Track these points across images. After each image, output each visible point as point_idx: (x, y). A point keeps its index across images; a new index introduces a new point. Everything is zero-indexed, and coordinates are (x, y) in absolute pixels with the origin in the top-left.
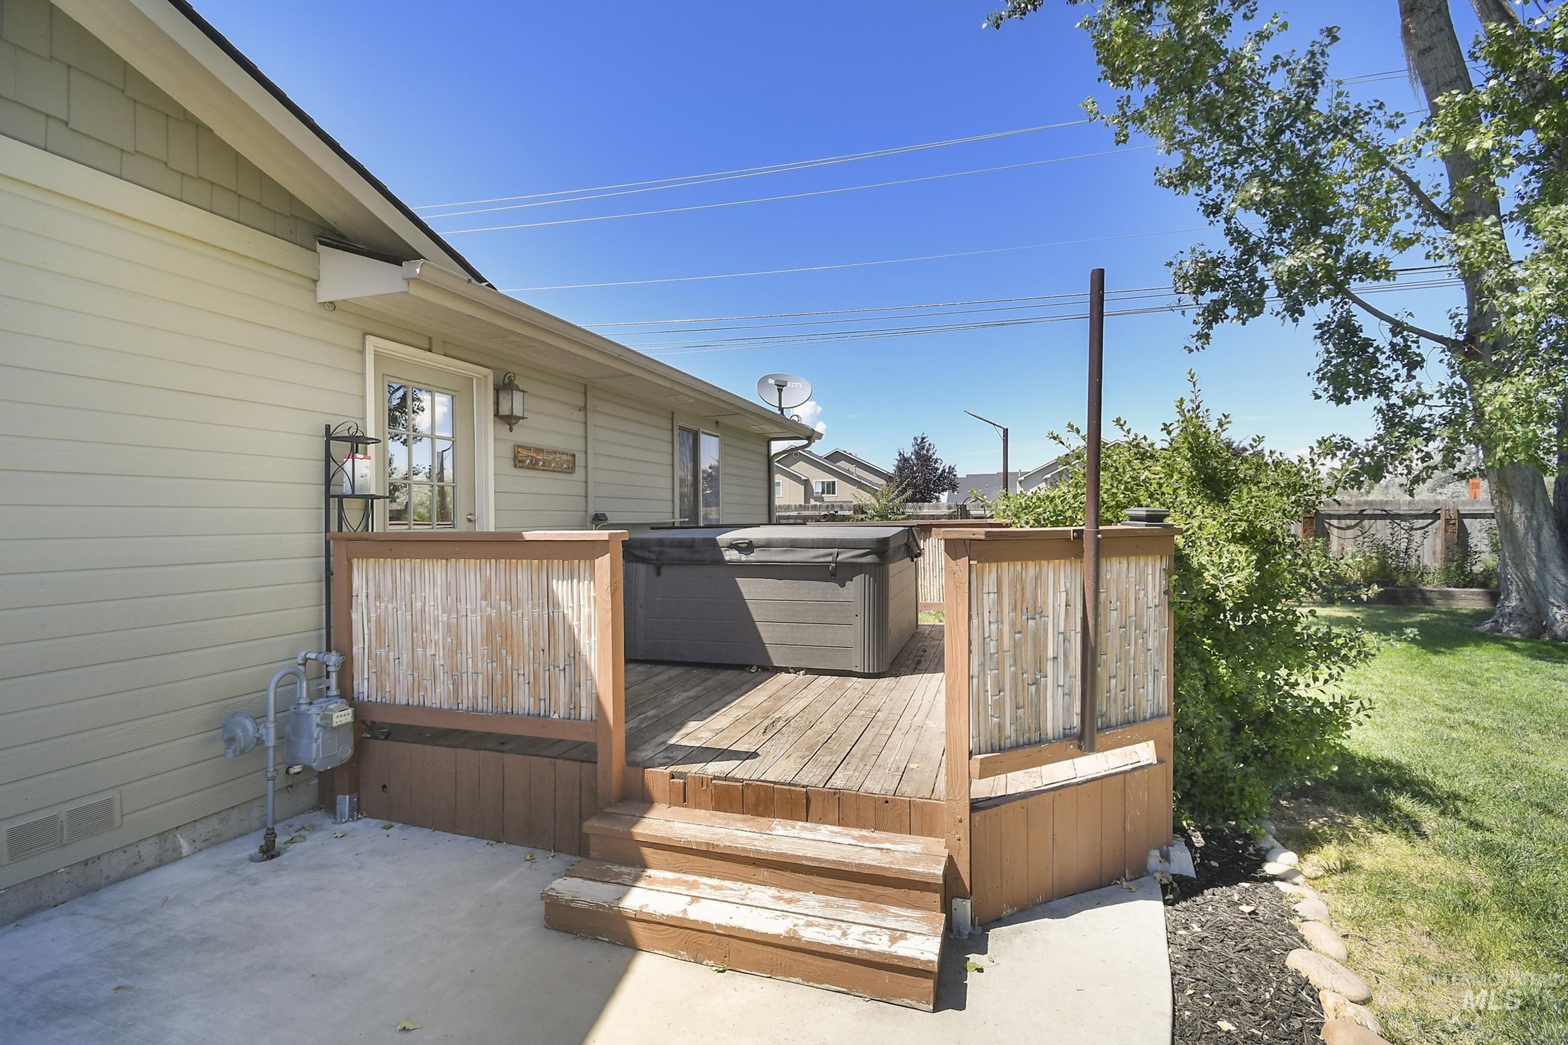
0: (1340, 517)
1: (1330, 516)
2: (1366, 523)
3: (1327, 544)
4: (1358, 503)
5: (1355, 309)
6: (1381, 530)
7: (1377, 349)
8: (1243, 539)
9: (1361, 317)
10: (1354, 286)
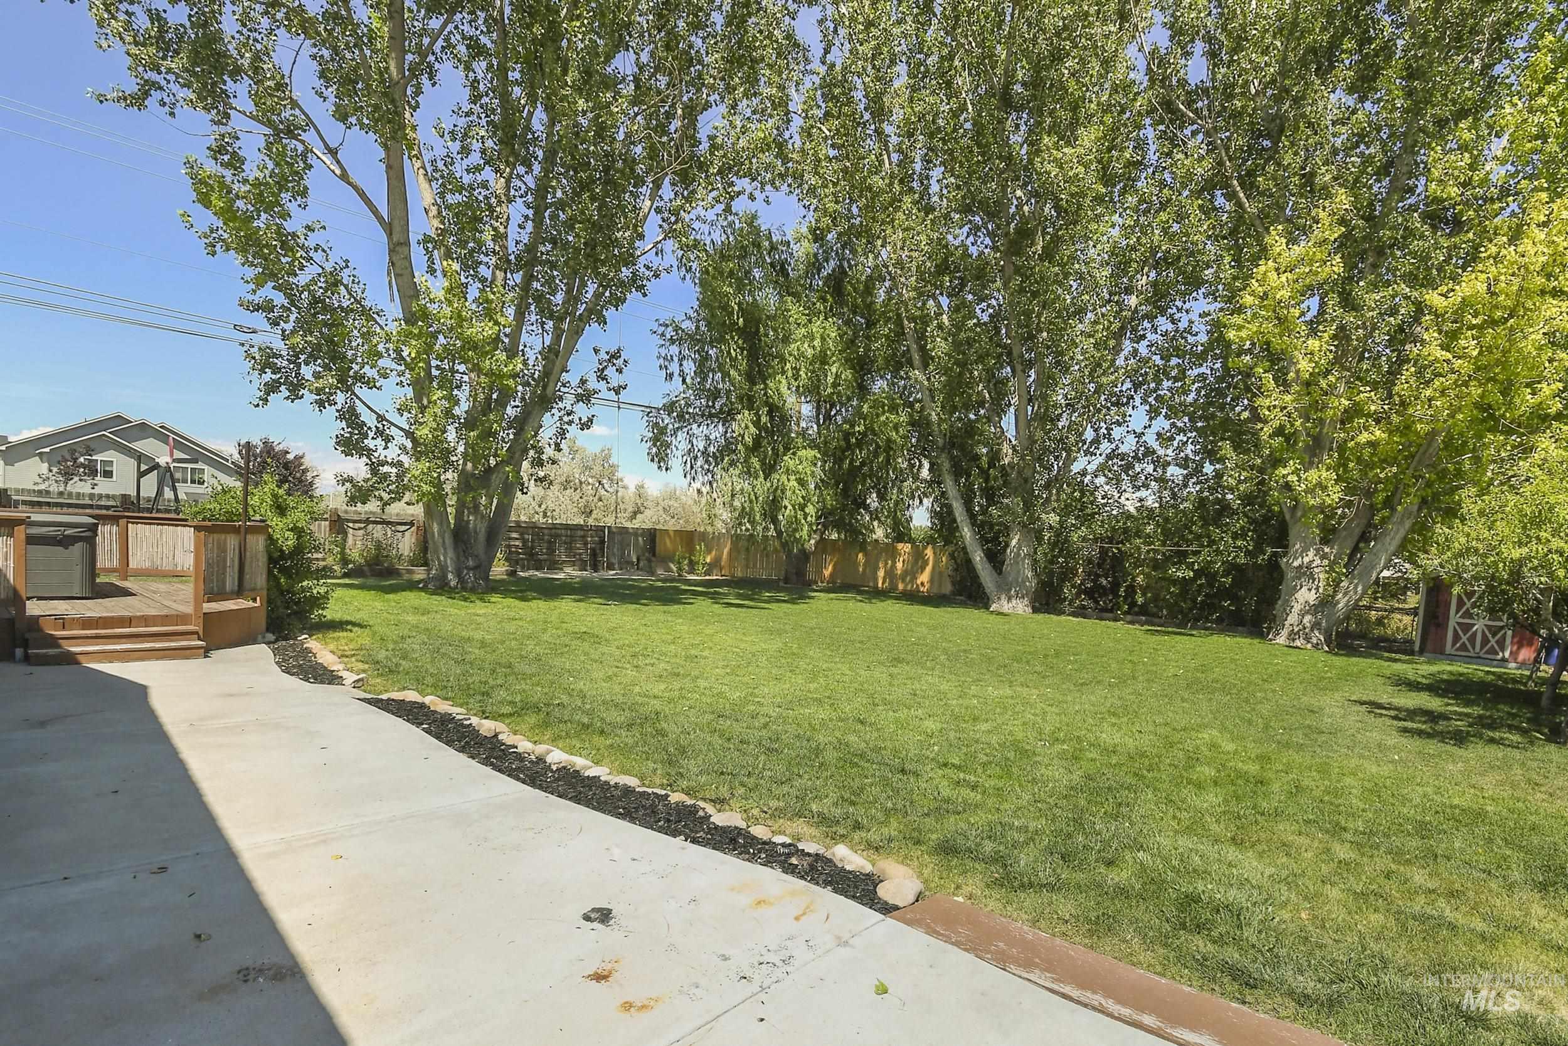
0: (355, 522)
1: (348, 521)
2: (371, 526)
3: (345, 540)
4: (366, 513)
5: (357, 401)
6: (378, 531)
7: (370, 428)
8: (291, 530)
9: (360, 408)
10: (357, 390)
